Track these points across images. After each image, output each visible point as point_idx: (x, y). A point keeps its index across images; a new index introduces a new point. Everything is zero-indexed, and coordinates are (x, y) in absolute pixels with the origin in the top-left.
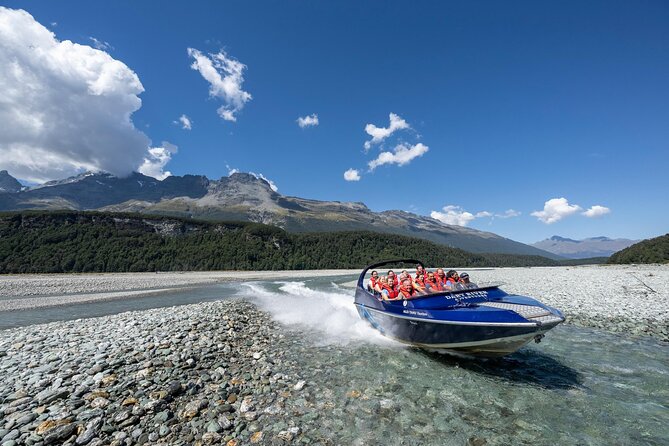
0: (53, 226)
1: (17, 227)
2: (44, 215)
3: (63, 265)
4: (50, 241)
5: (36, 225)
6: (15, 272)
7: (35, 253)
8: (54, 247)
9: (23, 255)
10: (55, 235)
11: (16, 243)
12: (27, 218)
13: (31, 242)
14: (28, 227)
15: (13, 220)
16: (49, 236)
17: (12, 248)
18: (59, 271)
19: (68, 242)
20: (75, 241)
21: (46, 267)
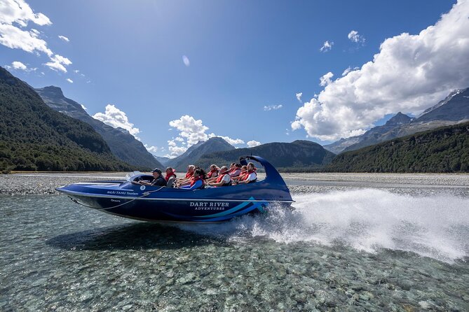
0: (436, 140)
1: (414, 144)
2: (428, 134)
3: (452, 167)
4: (437, 151)
5: (425, 141)
6: (420, 172)
7: (429, 159)
8: (441, 154)
9: (422, 161)
10: (439, 146)
11: (416, 154)
12: (418, 137)
13: (425, 152)
14: (420, 143)
15: (411, 140)
16: (435, 147)
17: (415, 157)
18: (449, 171)
19: (450, 150)
20: (456, 148)
21: (439, 168)
